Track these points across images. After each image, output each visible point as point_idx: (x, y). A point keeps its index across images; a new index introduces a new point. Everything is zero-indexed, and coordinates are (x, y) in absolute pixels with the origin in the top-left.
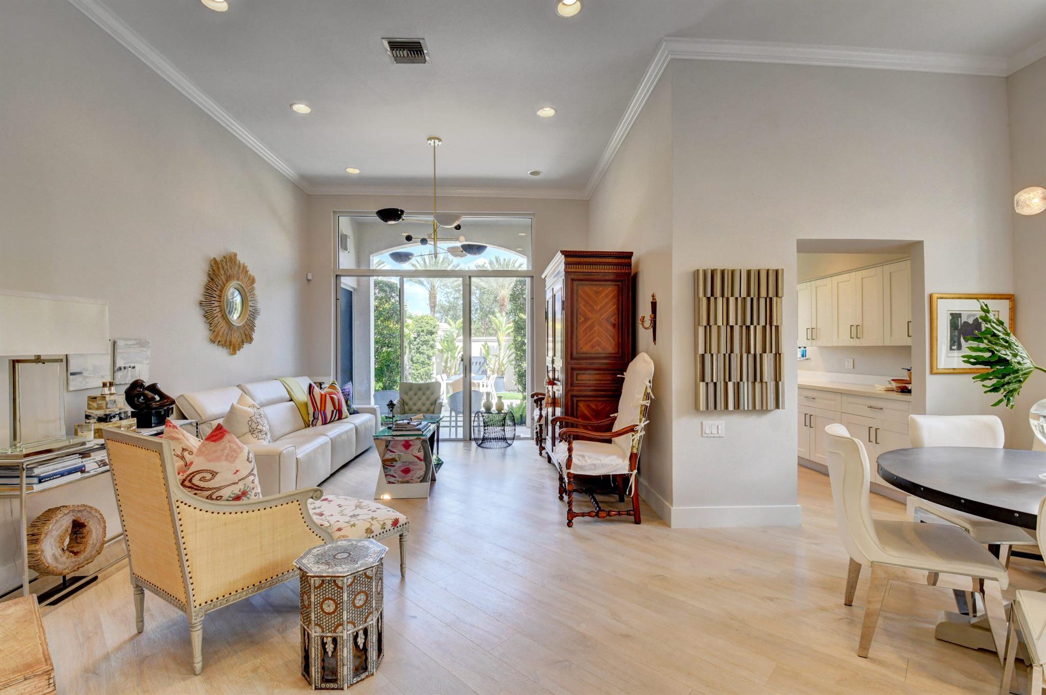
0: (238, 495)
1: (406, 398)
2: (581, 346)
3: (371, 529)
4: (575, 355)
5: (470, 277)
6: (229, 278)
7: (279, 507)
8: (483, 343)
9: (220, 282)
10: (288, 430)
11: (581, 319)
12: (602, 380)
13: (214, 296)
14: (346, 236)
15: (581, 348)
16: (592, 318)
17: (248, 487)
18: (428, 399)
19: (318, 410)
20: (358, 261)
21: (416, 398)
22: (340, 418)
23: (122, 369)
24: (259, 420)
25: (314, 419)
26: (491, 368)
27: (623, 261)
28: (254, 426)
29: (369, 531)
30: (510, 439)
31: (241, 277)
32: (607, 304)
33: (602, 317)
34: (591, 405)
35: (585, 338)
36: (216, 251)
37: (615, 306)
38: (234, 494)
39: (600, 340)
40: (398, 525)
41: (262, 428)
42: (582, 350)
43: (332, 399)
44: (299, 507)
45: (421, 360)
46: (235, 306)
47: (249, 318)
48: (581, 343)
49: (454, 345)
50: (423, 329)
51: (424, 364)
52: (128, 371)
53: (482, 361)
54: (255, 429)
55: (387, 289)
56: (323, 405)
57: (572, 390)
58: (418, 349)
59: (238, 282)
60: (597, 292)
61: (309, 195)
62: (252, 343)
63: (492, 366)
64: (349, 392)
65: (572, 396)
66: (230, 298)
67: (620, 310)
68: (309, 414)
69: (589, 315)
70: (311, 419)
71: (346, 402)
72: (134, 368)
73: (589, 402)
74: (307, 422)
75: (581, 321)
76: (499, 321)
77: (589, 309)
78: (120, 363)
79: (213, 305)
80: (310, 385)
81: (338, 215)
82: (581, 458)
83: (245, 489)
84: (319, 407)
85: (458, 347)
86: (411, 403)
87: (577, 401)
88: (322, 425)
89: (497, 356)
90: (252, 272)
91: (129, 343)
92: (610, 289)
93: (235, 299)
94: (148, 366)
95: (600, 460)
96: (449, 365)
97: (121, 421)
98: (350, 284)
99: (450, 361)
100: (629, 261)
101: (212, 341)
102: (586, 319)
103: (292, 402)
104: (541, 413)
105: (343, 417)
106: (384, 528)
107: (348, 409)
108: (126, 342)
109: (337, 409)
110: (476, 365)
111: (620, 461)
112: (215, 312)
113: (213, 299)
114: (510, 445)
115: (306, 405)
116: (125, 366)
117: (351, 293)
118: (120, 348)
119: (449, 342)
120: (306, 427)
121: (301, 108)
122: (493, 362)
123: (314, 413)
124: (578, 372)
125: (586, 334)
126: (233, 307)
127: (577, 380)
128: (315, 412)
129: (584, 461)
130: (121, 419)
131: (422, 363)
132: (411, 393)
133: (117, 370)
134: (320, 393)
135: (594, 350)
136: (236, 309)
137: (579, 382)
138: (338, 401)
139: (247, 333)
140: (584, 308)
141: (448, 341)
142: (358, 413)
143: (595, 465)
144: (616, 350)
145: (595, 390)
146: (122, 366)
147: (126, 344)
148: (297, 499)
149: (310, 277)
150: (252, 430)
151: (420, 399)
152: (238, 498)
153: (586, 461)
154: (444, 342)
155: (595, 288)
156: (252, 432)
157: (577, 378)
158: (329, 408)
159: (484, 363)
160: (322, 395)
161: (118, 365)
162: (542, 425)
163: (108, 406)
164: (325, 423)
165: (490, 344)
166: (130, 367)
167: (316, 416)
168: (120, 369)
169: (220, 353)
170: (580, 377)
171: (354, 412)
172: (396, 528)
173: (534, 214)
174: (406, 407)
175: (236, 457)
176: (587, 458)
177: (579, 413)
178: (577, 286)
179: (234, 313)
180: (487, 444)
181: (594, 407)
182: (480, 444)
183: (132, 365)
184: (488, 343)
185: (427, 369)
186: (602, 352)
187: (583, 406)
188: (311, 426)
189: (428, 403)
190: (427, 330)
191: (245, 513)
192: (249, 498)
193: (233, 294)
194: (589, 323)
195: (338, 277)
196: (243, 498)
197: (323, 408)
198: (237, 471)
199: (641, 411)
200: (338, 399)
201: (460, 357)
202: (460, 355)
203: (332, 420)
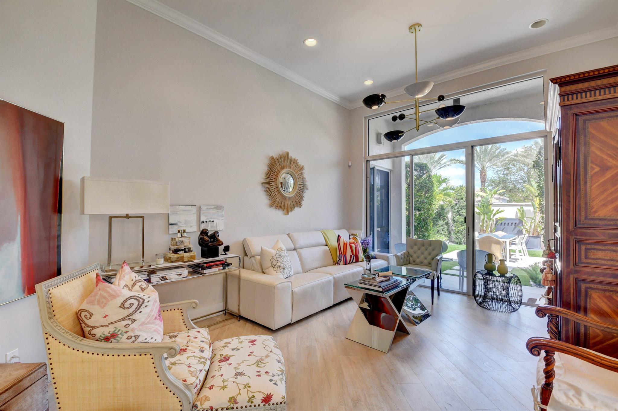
0: (107, 336)
1: (411, 251)
2: (594, 210)
3: (236, 400)
5: (473, 147)
6: (282, 168)
8: (519, 208)
9: (276, 170)
10: (317, 266)
11: (593, 169)
13: (272, 179)
14: (380, 134)
17: (120, 330)
19: (342, 254)
20: (393, 150)
21: (419, 252)
22: (357, 261)
23: (205, 222)
24: (279, 259)
25: (340, 260)
26: (527, 229)
29: (232, 400)
30: (516, 302)
31: (292, 167)
36: (275, 152)
38: (104, 335)
40: (271, 403)
41: (280, 265)
42: (596, 215)
43: (351, 247)
44: (152, 361)
45: (460, 220)
46: (290, 185)
47: (299, 192)
48: (596, 203)
49: (490, 209)
50: (462, 197)
52: (208, 223)
53: (517, 222)
54: (275, 265)
56: (345, 251)
57: (577, 272)
58: (458, 212)
59: (290, 170)
61: (349, 110)
62: (302, 207)
63: (528, 227)
66: (287, 180)
68: (337, 256)
69: (612, 162)
70: (337, 259)
72: (213, 221)
74: (335, 261)
75: (593, 172)
76: (534, 189)
77: (609, 152)
78: (203, 219)
79: (271, 184)
80: (338, 237)
81: (368, 120)
83: (116, 332)
84: (342, 252)
85: (493, 210)
86: (415, 256)
87: (588, 289)
88: (344, 265)
89: (532, 219)
90: (301, 163)
91: (209, 207)
94: (223, 220)
96: (485, 225)
97: (185, 254)
98: (387, 168)
99: (487, 221)
101: (271, 206)
102: (605, 169)
103: (327, 247)
105: (360, 260)
106: (252, 402)
107: (365, 256)
108: (207, 207)
109: (354, 254)
110: (511, 225)
112: (272, 189)
113: (271, 180)
114: (515, 310)
115: (335, 249)
116: (207, 220)
117: (388, 173)
118: (203, 210)
119: (485, 206)
120: (334, 265)
121: (311, 42)
122: (529, 224)
123: (339, 255)
124: (589, 247)
125: (605, 190)
127: (587, 258)
130: (185, 252)
131: (461, 223)
132: (416, 248)
133: (201, 223)
137: (589, 261)
138: (356, 249)
139: (297, 201)
140: (598, 153)
141: (483, 206)
142: (375, 258)
146: (205, 220)
147: (207, 208)
148: (151, 353)
149: (350, 164)
151: (422, 253)
152: (107, 339)
154: (481, 208)
156: (273, 267)
157: (587, 255)
158: (349, 253)
159: (519, 224)
160: (345, 243)
161: (202, 220)
163: (177, 244)
164: (346, 263)
165: (525, 208)
166: (210, 221)
167: (340, 258)
168: (203, 222)
169: (278, 214)
170: (591, 254)
172: (267, 405)
173: (545, 71)
174: (411, 259)
175: (106, 304)
177: (591, 307)
179: (290, 188)
182: (481, 303)
183: (212, 220)
184: (524, 207)
187: (599, 297)
188: (337, 264)
189: (430, 258)
192: (118, 342)
193: (286, 177)
195: (368, 162)
196: (112, 339)
197: (345, 253)
198: (106, 316)
200: (356, 247)
201: (496, 219)
202: (496, 217)
203: (351, 262)
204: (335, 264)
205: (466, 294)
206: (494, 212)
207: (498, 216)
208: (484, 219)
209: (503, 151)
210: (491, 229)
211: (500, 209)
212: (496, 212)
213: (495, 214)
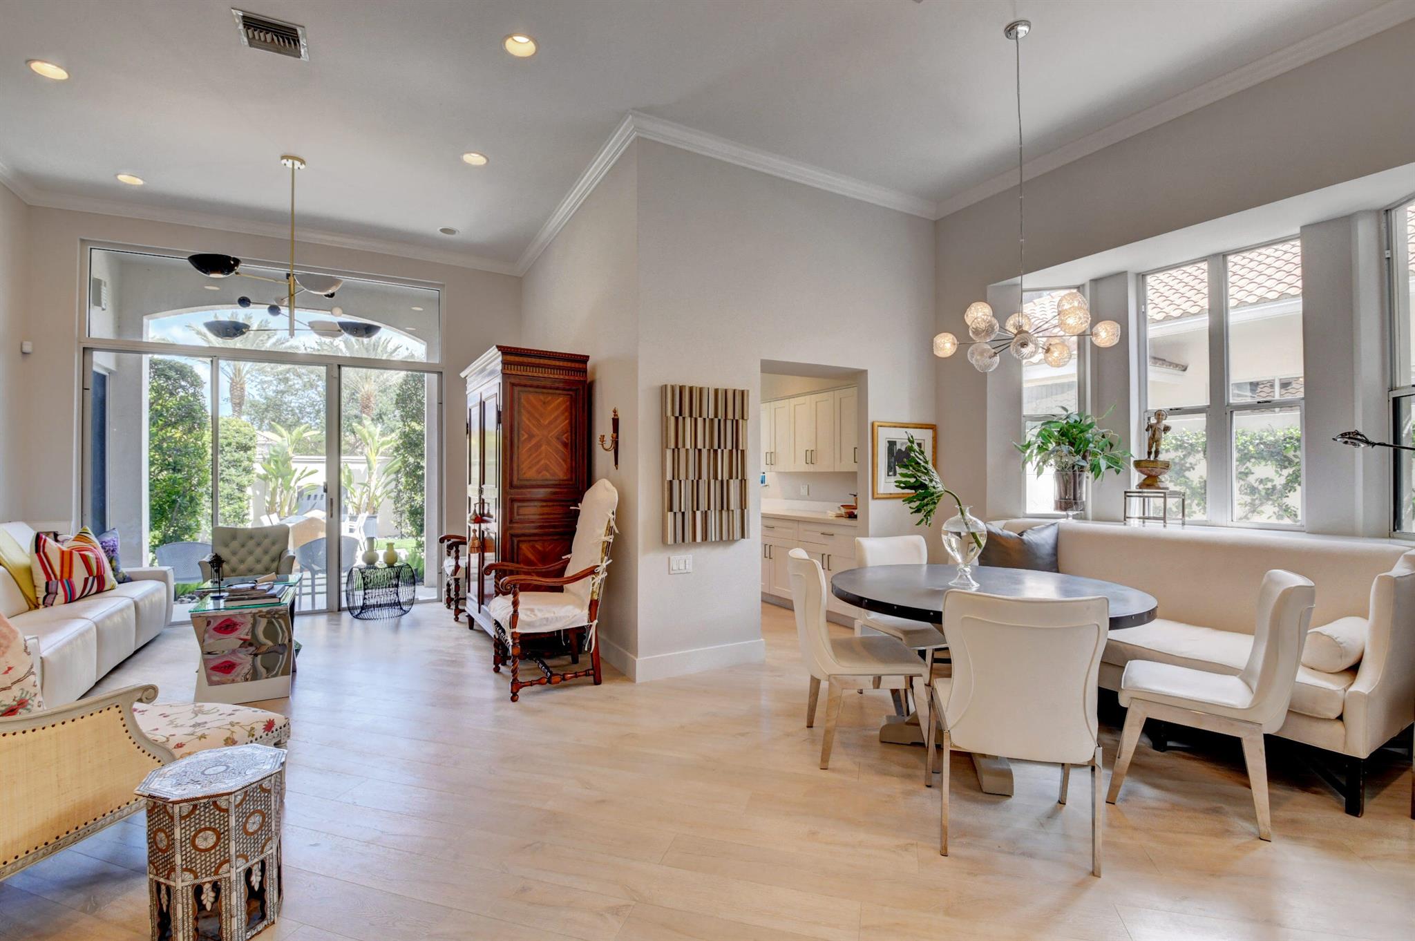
0: (12, 706)
1: (224, 553)
2: (523, 472)
3: (233, 739)
4: (515, 482)
5: (339, 367)
7: (88, 718)
11: (523, 435)
12: (551, 514)
14: (98, 283)
15: (525, 473)
16: (538, 435)
17: (28, 692)
18: (266, 552)
19: (56, 578)
20: (119, 326)
21: (243, 552)
22: (100, 590)
25: (49, 594)
26: (355, 503)
27: (577, 365)
29: (230, 741)
30: (405, 603)
32: (556, 418)
33: (550, 435)
34: (537, 546)
35: (529, 460)
37: (567, 421)
38: (5, 705)
39: (548, 463)
40: (274, 729)
42: (525, 476)
43: (85, 559)
44: (120, 716)
48: (525, 466)
49: (289, 467)
50: (229, 441)
51: (232, 499)
55: (172, 374)
56: (66, 569)
57: (511, 528)
60: (544, 403)
61: (29, 207)
63: (356, 500)
64: (114, 546)
65: (512, 536)
67: (573, 426)
68: (35, 586)
69: (535, 431)
70: (41, 593)
71: (111, 562)
73: (534, 542)
74: (34, 600)
75: (523, 438)
76: (369, 433)
77: (534, 423)
80: (38, 538)
81: (90, 247)
82: (529, 613)
83: (24, 695)
84: (58, 573)
85: (296, 470)
86: (234, 560)
87: (519, 542)
88: (66, 602)
89: (365, 485)
92: (561, 399)
95: (554, 613)
96: (278, 500)
98: (102, 364)
99: (282, 492)
100: (584, 367)
102: (531, 436)
103: (2, 567)
104: (457, 563)
105: (107, 587)
106: (253, 735)
107: (115, 576)
109: (95, 574)
111: (577, 611)
114: (406, 612)
115: (29, 571)
117: (104, 377)
119: (279, 462)
120: (30, 609)
121: (50, 70)
122: (358, 493)
123: (47, 584)
124: (519, 504)
125: (531, 455)
127: (518, 515)
128: (50, 582)
129: (533, 616)
132: (235, 544)
134: (60, 549)
135: (541, 475)
137: (522, 517)
138: (97, 562)
140: (527, 422)
141: (276, 462)
142: (130, 580)
143: (547, 619)
144: (569, 476)
145: (541, 527)
148: (117, 704)
149: (28, 347)
151: (251, 553)
152: (11, 711)
153: (535, 615)
154: (270, 465)
155: (542, 397)
157: (518, 512)
158: (79, 574)
160: (63, 553)
162: (459, 579)
164: (70, 598)
165: (351, 467)
167: (52, 589)
170: (522, 511)
171: (124, 580)
172: (270, 733)
173: (443, 286)
174: (226, 567)
175: (7, 647)
176: (536, 612)
177: (521, 557)
178: (519, 394)
180: (369, 614)
181: (540, 548)
182: (357, 616)
184: (349, 465)
185: (237, 506)
186: (551, 478)
187: (527, 548)
188: (41, 607)
189: (268, 558)
190: (237, 443)
191: (29, 732)
192: (29, 711)
194: (533, 442)
195: (87, 352)
196: (20, 710)
197: (66, 575)
198: (10, 669)
199: (603, 550)
200: (97, 559)
201: (299, 487)
202: (299, 484)
203: (85, 594)
204: (33, 606)
205: (328, 611)
206: (297, 475)
207: (304, 483)
208: (274, 489)
210: (290, 509)
211: (306, 468)
212: (302, 474)
213: (299, 479)
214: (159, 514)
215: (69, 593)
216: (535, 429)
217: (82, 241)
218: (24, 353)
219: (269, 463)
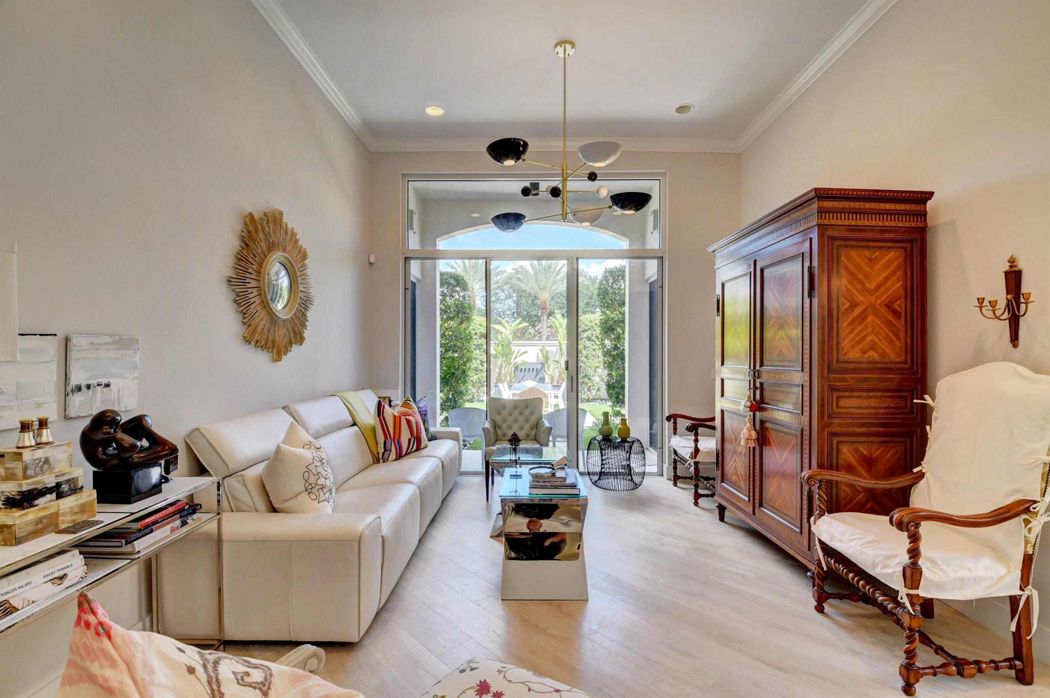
1: (498, 419)
2: (845, 351)
4: (835, 365)
5: (577, 258)
6: (271, 247)
8: (540, 348)
9: (259, 251)
11: (845, 304)
12: (879, 408)
13: (250, 270)
14: (412, 212)
15: (846, 354)
16: (863, 303)
18: (527, 421)
19: (390, 438)
22: (418, 448)
23: (84, 388)
24: (320, 469)
25: (385, 450)
26: (550, 375)
27: (913, 207)
28: (312, 480)
31: (288, 248)
32: (887, 279)
33: (878, 303)
34: (861, 449)
35: (852, 336)
36: (255, 204)
37: (900, 283)
39: (876, 339)
41: (324, 483)
42: (846, 357)
43: (408, 421)
46: (279, 291)
47: (300, 308)
48: (846, 343)
49: (510, 349)
50: (476, 331)
51: (477, 371)
52: (94, 392)
53: (539, 367)
54: (314, 485)
55: (452, 281)
56: (397, 431)
57: (830, 425)
59: (285, 255)
60: (870, 260)
61: (372, 153)
62: (304, 344)
63: (551, 373)
64: (426, 411)
65: (832, 434)
66: (273, 278)
67: (909, 289)
68: (377, 443)
69: (859, 298)
70: (381, 451)
71: (424, 423)
72: (107, 385)
73: (858, 444)
74: (376, 455)
75: (845, 307)
76: (559, 323)
77: (857, 286)
78: (78, 377)
79: (249, 286)
80: (379, 404)
81: (407, 179)
84: (392, 434)
85: (514, 351)
86: (504, 426)
87: (839, 443)
88: (397, 458)
90: (302, 243)
91: (97, 340)
92: (893, 253)
93: (280, 281)
94: (136, 381)
95: (970, 570)
96: (503, 372)
97: (61, 501)
98: (415, 273)
99: (506, 366)
100: (923, 208)
101: (247, 341)
102: (854, 305)
103: (355, 428)
104: (696, 446)
105: (423, 446)
107: (427, 435)
108: (92, 339)
109: (415, 436)
110: (533, 372)
112: (251, 296)
113: (248, 275)
114: (636, 486)
115: (374, 430)
116: (89, 383)
117: (415, 286)
118: (78, 351)
119: (505, 346)
120: (375, 463)
123: (385, 442)
124: (840, 394)
125: (853, 330)
126: (277, 292)
127: (838, 407)
128: (387, 441)
130: (60, 496)
131: (475, 370)
132: (505, 413)
133: (72, 391)
134: (393, 414)
135: (866, 356)
136: (281, 296)
137: (840, 411)
138: (417, 426)
139: (296, 329)
140: (849, 286)
141: (503, 345)
142: (436, 439)
143: (962, 580)
144: (903, 358)
146: (83, 384)
147: (92, 343)
149: (372, 260)
150: (310, 487)
151: (516, 421)
153: (944, 572)
155: (867, 253)
156: (309, 490)
157: (837, 404)
158: (405, 436)
159: (541, 370)
160: (395, 417)
161: (74, 382)
163: (29, 472)
164: (399, 457)
165: (547, 348)
166: (98, 385)
167: (388, 446)
168: (79, 388)
169: (258, 359)
170: (841, 402)
171: (432, 438)
173: (665, 173)
174: (499, 432)
177: (841, 462)
178: (838, 249)
179: (278, 302)
180: (604, 482)
181: (865, 452)
182: (596, 482)
183: (104, 381)
184: (546, 347)
185: (480, 376)
186: (880, 360)
187: (848, 450)
188: (381, 462)
189: (527, 427)
190: (480, 333)
193: (277, 273)
194: (857, 311)
195: (407, 261)
197: (397, 436)
200: (416, 423)
201: (516, 363)
202: (516, 361)
203: (408, 452)
204: (376, 461)
206: (515, 354)
207: (519, 360)
208: (501, 366)
209: (496, 270)
210: (510, 378)
211: (520, 349)
212: (517, 354)
213: (516, 358)
214: (445, 381)
215: (398, 450)
216: (858, 295)
217: (403, 175)
218: (371, 264)
219: (498, 346)
